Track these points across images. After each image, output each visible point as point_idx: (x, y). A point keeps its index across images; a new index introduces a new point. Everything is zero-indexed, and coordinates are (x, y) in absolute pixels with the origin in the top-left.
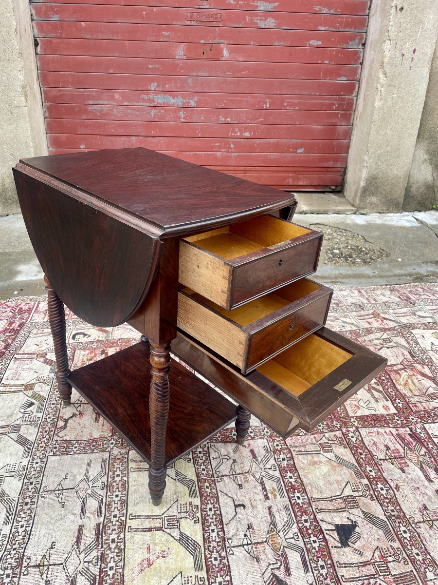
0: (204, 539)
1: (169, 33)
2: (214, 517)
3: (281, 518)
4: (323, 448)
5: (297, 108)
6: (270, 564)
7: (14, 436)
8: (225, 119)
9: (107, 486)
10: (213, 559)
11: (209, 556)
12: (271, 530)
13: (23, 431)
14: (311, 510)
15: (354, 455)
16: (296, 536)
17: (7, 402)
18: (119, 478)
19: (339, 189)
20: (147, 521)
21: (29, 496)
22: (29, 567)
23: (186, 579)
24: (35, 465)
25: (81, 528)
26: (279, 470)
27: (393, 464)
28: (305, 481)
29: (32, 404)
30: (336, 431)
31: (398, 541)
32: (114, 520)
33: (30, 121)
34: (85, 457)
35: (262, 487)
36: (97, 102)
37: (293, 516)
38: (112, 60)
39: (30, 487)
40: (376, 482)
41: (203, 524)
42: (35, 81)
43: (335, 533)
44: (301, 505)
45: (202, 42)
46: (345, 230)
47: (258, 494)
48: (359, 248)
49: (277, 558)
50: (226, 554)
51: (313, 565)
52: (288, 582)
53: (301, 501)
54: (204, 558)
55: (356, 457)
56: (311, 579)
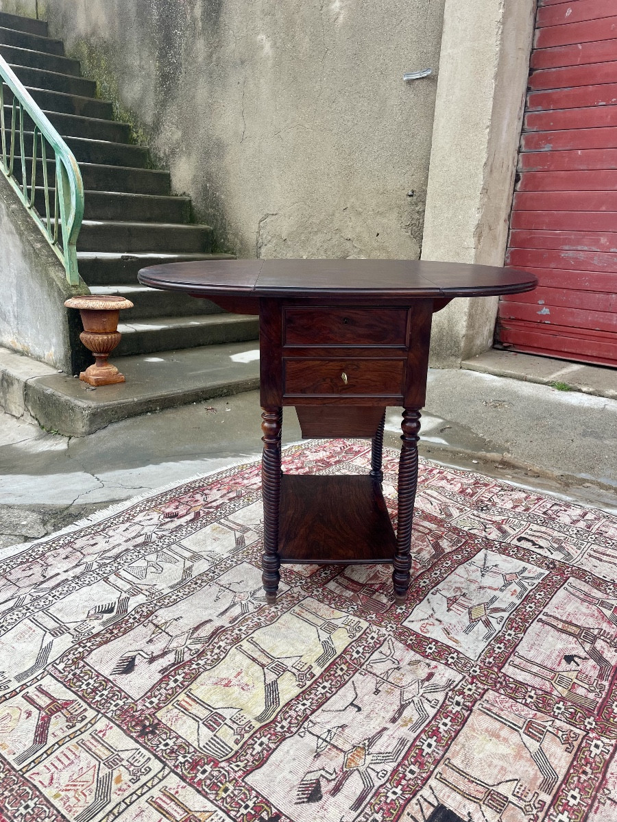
0: (288, 703)
2: (320, 696)
3: (385, 745)
6: (323, 769)
7: (239, 535)
9: (260, 609)
10: (280, 725)
11: (279, 719)
12: (361, 745)
13: (247, 534)
14: (431, 770)
15: (571, 766)
16: (383, 773)
18: (276, 611)
20: (260, 653)
21: (203, 580)
22: (151, 622)
23: (240, 716)
24: (229, 561)
25: (207, 621)
26: (439, 710)
28: (460, 739)
30: (578, 728)
32: (236, 631)
35: (399, 710)
36: (575, 248)
37: (402, 755)
39: (210, 574)
40: (564, 810)
41: (303, 692)
42: (503, 221)
43: (432, 809)
44: (424, 754)
47: (388, 712)
49: (337, 771)
50: (296, 732)
51: (367, 810)
52: (324, 798)
53: (429, 751)
54: (273, 717)
55: (572, 771)
56: (348, 819)
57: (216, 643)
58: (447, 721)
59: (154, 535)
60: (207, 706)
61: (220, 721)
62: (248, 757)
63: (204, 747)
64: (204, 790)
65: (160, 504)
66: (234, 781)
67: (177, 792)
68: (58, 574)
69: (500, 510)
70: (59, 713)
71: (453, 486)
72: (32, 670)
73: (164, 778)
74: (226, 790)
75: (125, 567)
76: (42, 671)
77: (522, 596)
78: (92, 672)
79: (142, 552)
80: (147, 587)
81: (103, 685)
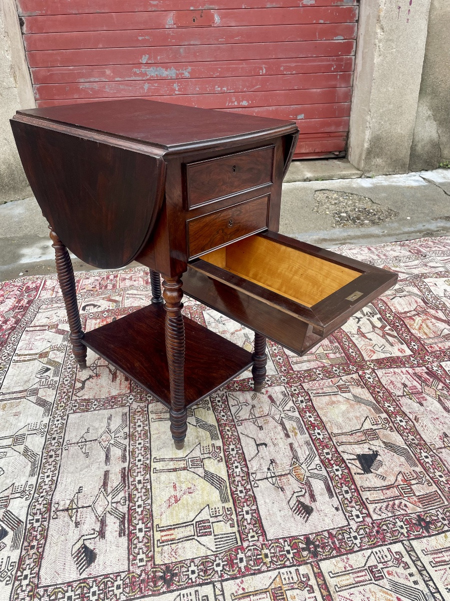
0: (228, 475)
1: (157, 2)
2: (237, 456)
3: (303, 453)
4: (340, 389)
5: (294, 72)
6: (295, 492)
7: (33, 399)
8: (221, 89)
9: (129, 436)
10: (238, 492)
11: (234, 489)
12: (294, 463)
13: (41, 393)
14: (332, 444)
15: (371, 394)
16: (319, 467)
17: (23, 370)
18: (141, 428)
19: (342, 154)
20: (171, 463)
21: (53, 450)
22: (58, 511)
23: (214, 510)
24: (56, 422)
25: (106, 474)
26: (298, 411)
27: (411, 399)
28: (324, 419)
29: (48, 370)
30: (352, 374)
31: (420, 466)
32: (139, 464)
33: (21, 102)
34: (106, 413)
35: (283, 427)
36: (88, 80)
37: (315, 450)
38: (100, 34)
39: (53, 442)
40: (395, 415)
41: (226, 462)
42: (23, 61)
43: (357, 462)
44: (322, 440)
45: (192, 8)
46: (352, 194)
47: (279, 433)
48: (367, 210)
49: (301, 487)
50: (251, 487)
51: (337, 491)
52: (314, 507)
53: (322, 436)
54: (229, 491)
55: (374, 395)
56: (336, 503)
57: (134, 481)
58: (308, 414)
60: (184, 525)
61: (207, 524)
62: (248, 527)
63: (217, 548)
64: (255, 570)
66: (264, 546)
67: (243, 589)
73: (223, 591)
74: (266, 556)
81: (84, 586)
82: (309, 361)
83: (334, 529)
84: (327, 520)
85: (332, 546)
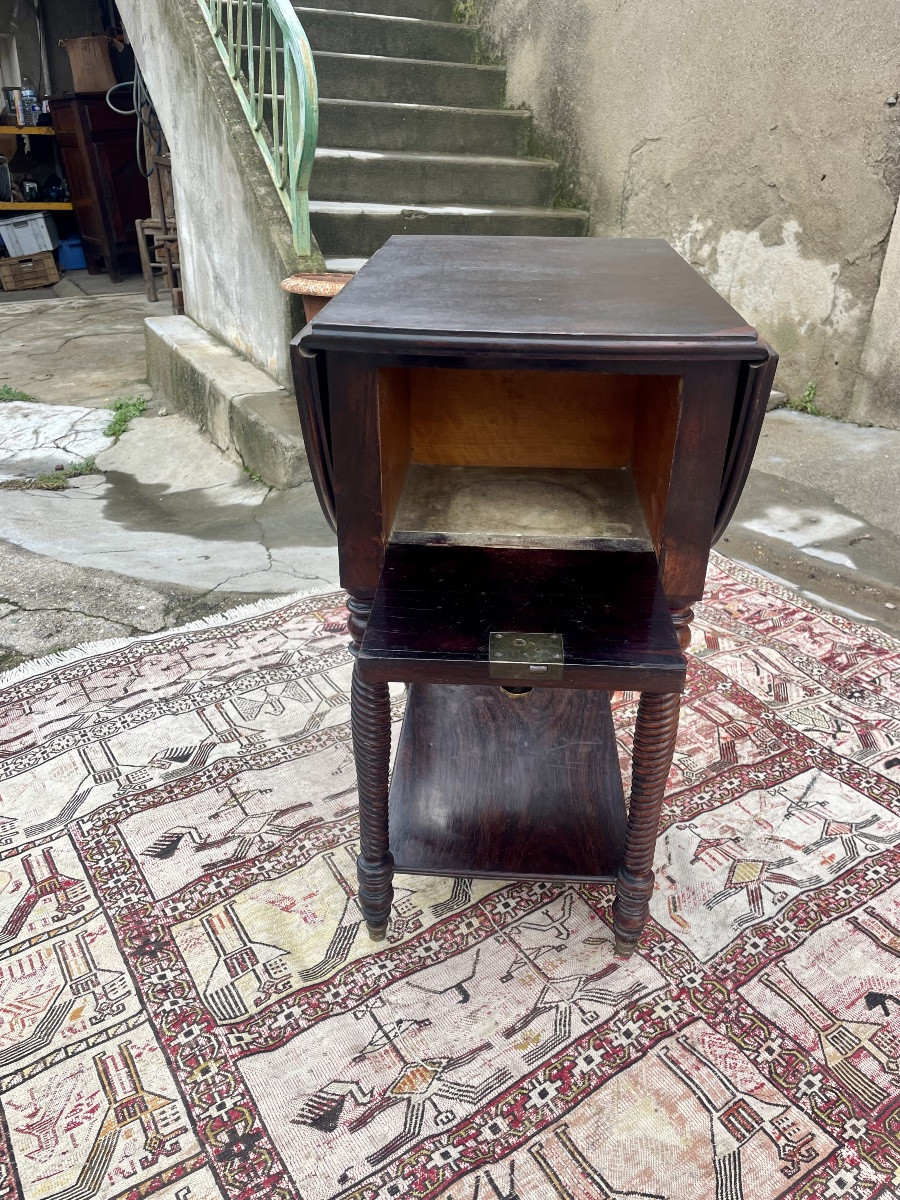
0: (360, 959)
2: (415, 960)
3: (474, 1074)
4: (733, 1113)
6: (357, 1083)
10: (333, 991)
11: (336, 982)
12: (435, 1063)
14: (528, 1134)
16: (447, 1117)
20: (354, 871)
22: (228, 787)
23: (279, 964)
25: (310, 804)
26: (591, 1031)
30: (826, 1132)
32: (336, 831)
35: (527, 1016)
37: (491, 1096)
41: (392, 949)
44: (527, 1106)
47: (507, 1015)
49: (375, 1093)
50: (352, 1009)
51: (391, 1170)
52: (337, 1132)
53: (539, 1102)
54: (329, 975)
56: (357, 1174)
57: (301, 840)
58: (596, 1055)
59: (297, 655)
60: (242, 934)
61: (249, 963)
62: (264, 1029)
63: (211, 996)
64: (177, 1061)
65: (329, 607)
66: (223, 1061)
67: (139, 1055)
68: (144, 691)
69: (883, 703)
70: (52, 896)
71: (816, 646)
72: (51, 823)
73: (135, 1027)
74: (205, 1071)
75: (233, 698)
76: (62, 827)
77: (840, 869)
78: (120, 845)
79: (268, 677)
80: (249, 733)
81: (126, 866)
82: (798, 1010)
83: (293, 1183)
84: (309, 1165)
85: (250, 1186)
